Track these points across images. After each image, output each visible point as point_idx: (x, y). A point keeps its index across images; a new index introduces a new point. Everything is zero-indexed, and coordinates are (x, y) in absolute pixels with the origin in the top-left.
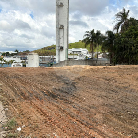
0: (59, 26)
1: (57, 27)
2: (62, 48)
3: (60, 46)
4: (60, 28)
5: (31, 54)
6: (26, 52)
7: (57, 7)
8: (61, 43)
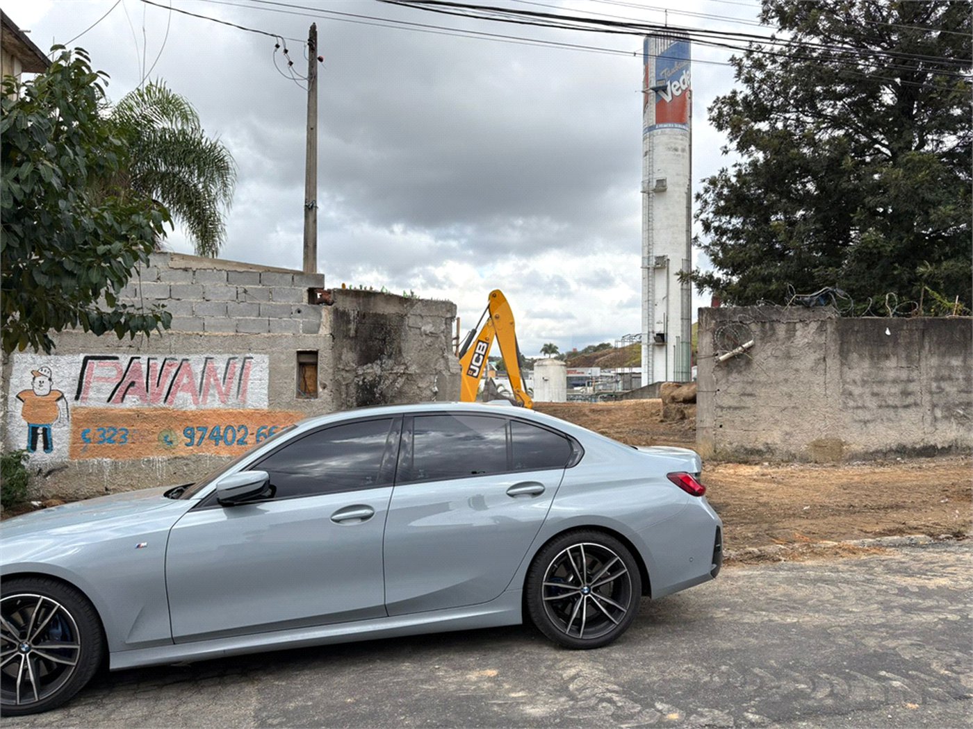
0: (653, 262)
1: (646, 264)
2: (661, 339)
3: (653, 332)
4: (655, 269)
5: (542, 365)
6: (599, 353)
7: (645, 194)
8: (656, 320)
